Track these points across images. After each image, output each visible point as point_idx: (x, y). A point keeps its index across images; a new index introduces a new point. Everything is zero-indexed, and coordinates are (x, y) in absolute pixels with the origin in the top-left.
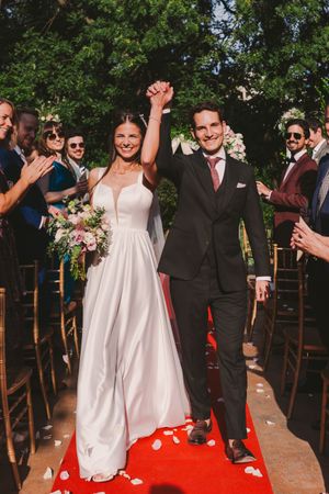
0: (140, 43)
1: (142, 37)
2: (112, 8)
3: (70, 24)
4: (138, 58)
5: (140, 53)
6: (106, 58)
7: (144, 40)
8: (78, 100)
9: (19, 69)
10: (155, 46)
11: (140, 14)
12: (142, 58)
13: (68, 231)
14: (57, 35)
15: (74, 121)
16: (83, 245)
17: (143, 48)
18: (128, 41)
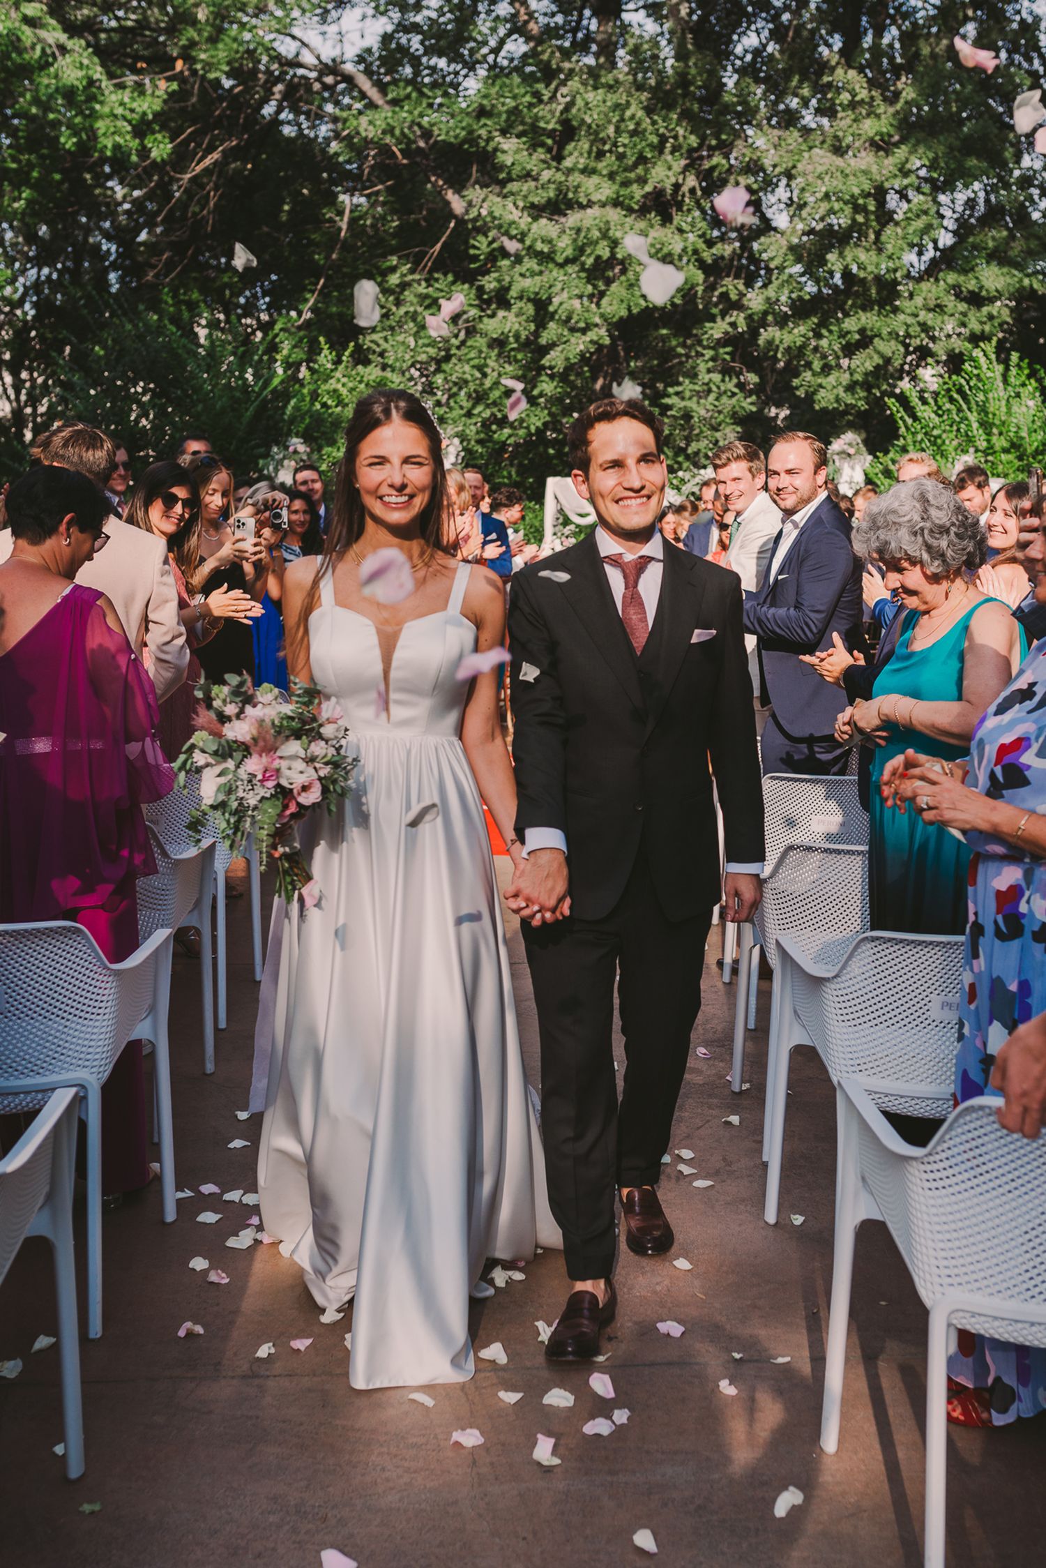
0: (598, 305)
1: (602, 294)
2: (550, 242)
3: (475, 258)
4: (591, 335)
5: (596, 325)
6: (537, 334)
7: (604, 302)
8: (488, 406)
9: (384, 345)
10: (624, 313)
11: (598, 258)
12: (601, 334)
13: (230, 764)
14: (450, 278)
15: (479, 442)
16: (284, 794)
17: (602, 316)
18: (576, 303)
